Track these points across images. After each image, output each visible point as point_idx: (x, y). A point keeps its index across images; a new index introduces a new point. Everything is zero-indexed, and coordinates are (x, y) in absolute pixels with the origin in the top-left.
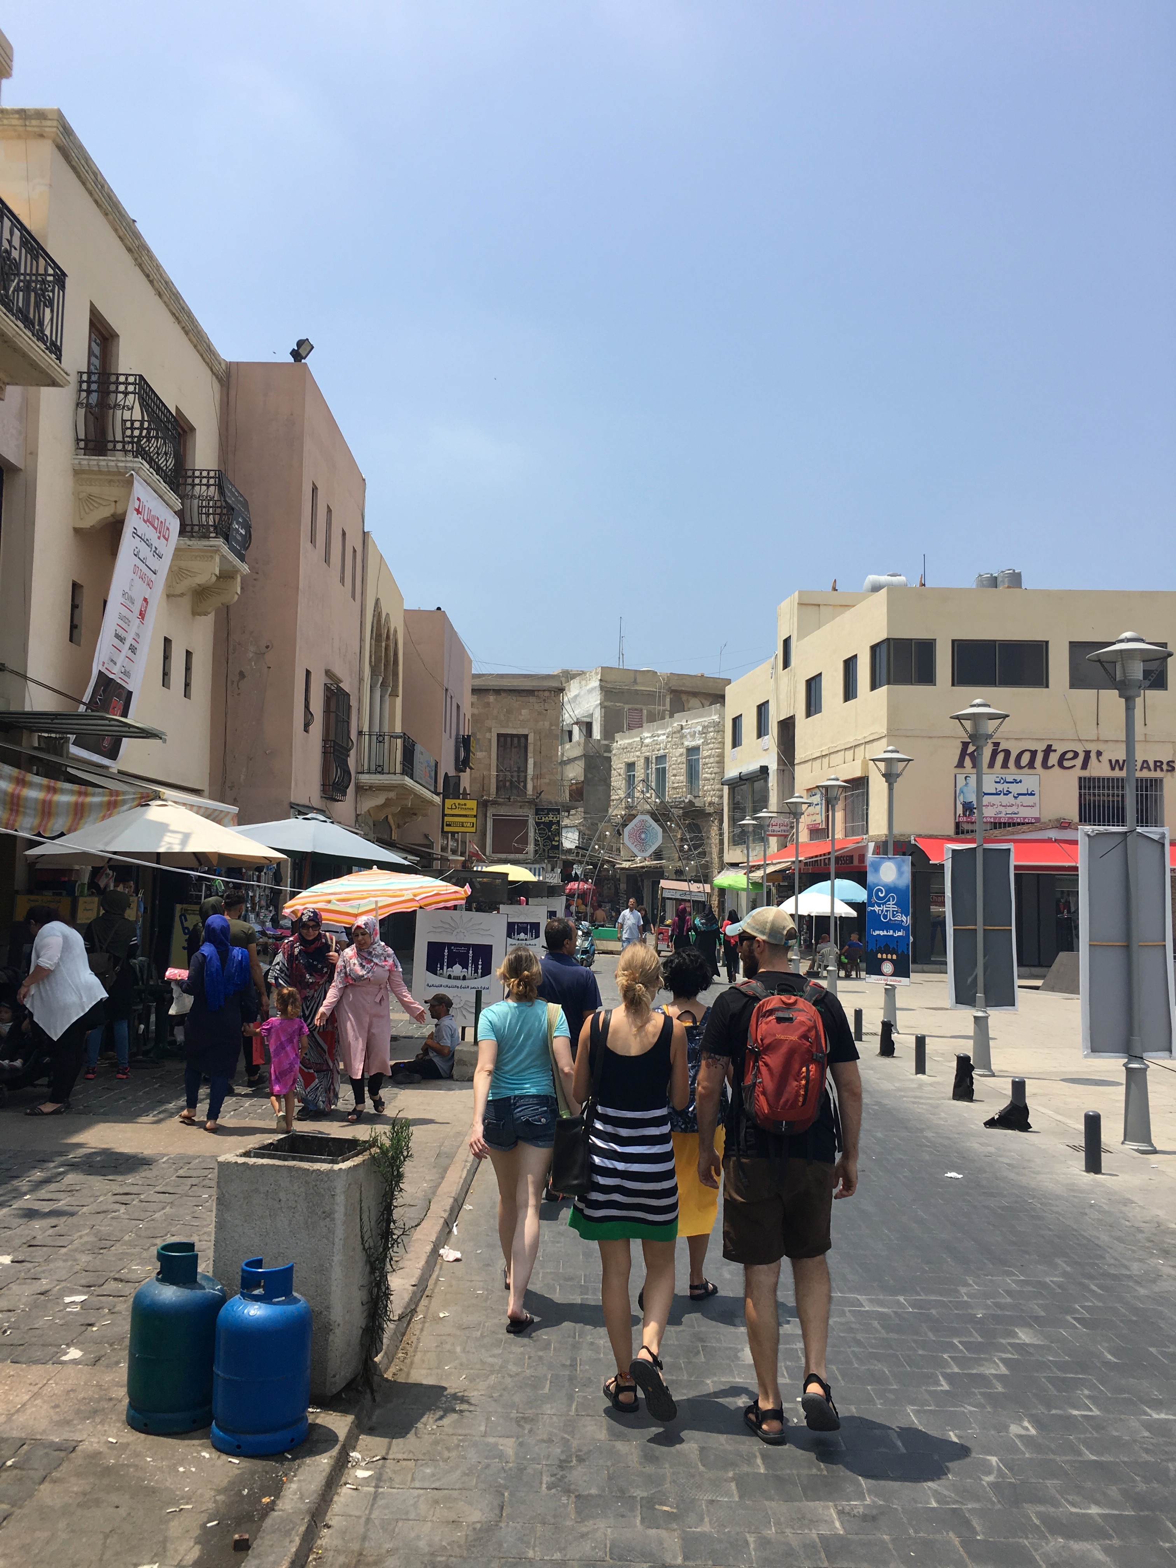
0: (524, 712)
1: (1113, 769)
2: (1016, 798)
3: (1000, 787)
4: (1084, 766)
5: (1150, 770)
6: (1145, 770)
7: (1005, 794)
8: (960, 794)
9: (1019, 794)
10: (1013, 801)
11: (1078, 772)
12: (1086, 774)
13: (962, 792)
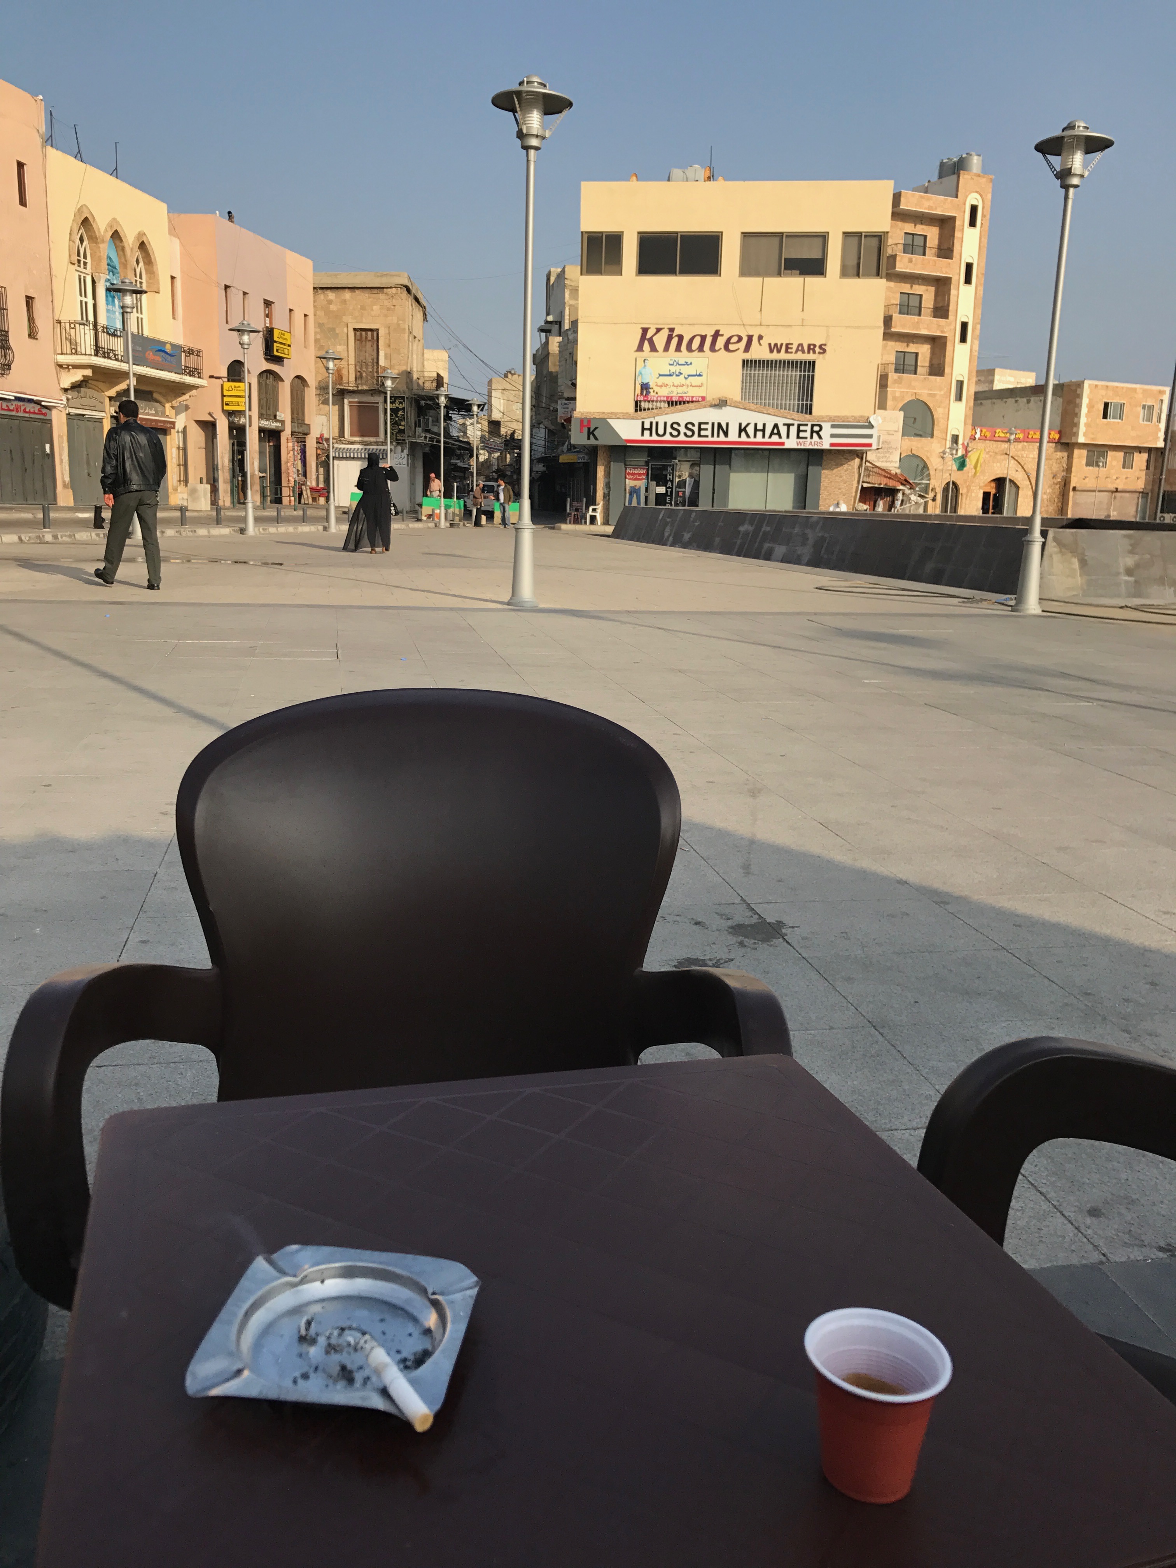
0: (375, 307)
1: (771, 351)
2: (686, 378)
3: (673, 369)
4: (747, 349)
5: (803, 352)
6: (800, 353)
7: (677, 375)
8: (639, 375)
9: (689, 376)
10: (683, 381)
11: (741, 355)
12: (747, 356)
13: (641, 373)
